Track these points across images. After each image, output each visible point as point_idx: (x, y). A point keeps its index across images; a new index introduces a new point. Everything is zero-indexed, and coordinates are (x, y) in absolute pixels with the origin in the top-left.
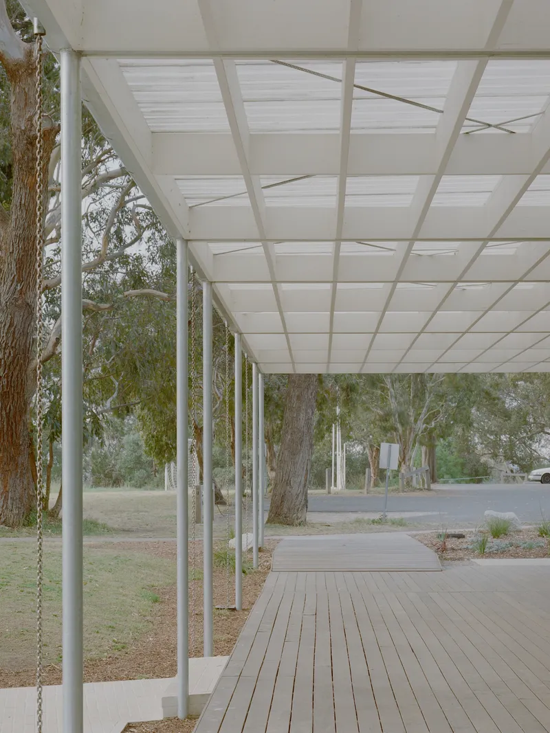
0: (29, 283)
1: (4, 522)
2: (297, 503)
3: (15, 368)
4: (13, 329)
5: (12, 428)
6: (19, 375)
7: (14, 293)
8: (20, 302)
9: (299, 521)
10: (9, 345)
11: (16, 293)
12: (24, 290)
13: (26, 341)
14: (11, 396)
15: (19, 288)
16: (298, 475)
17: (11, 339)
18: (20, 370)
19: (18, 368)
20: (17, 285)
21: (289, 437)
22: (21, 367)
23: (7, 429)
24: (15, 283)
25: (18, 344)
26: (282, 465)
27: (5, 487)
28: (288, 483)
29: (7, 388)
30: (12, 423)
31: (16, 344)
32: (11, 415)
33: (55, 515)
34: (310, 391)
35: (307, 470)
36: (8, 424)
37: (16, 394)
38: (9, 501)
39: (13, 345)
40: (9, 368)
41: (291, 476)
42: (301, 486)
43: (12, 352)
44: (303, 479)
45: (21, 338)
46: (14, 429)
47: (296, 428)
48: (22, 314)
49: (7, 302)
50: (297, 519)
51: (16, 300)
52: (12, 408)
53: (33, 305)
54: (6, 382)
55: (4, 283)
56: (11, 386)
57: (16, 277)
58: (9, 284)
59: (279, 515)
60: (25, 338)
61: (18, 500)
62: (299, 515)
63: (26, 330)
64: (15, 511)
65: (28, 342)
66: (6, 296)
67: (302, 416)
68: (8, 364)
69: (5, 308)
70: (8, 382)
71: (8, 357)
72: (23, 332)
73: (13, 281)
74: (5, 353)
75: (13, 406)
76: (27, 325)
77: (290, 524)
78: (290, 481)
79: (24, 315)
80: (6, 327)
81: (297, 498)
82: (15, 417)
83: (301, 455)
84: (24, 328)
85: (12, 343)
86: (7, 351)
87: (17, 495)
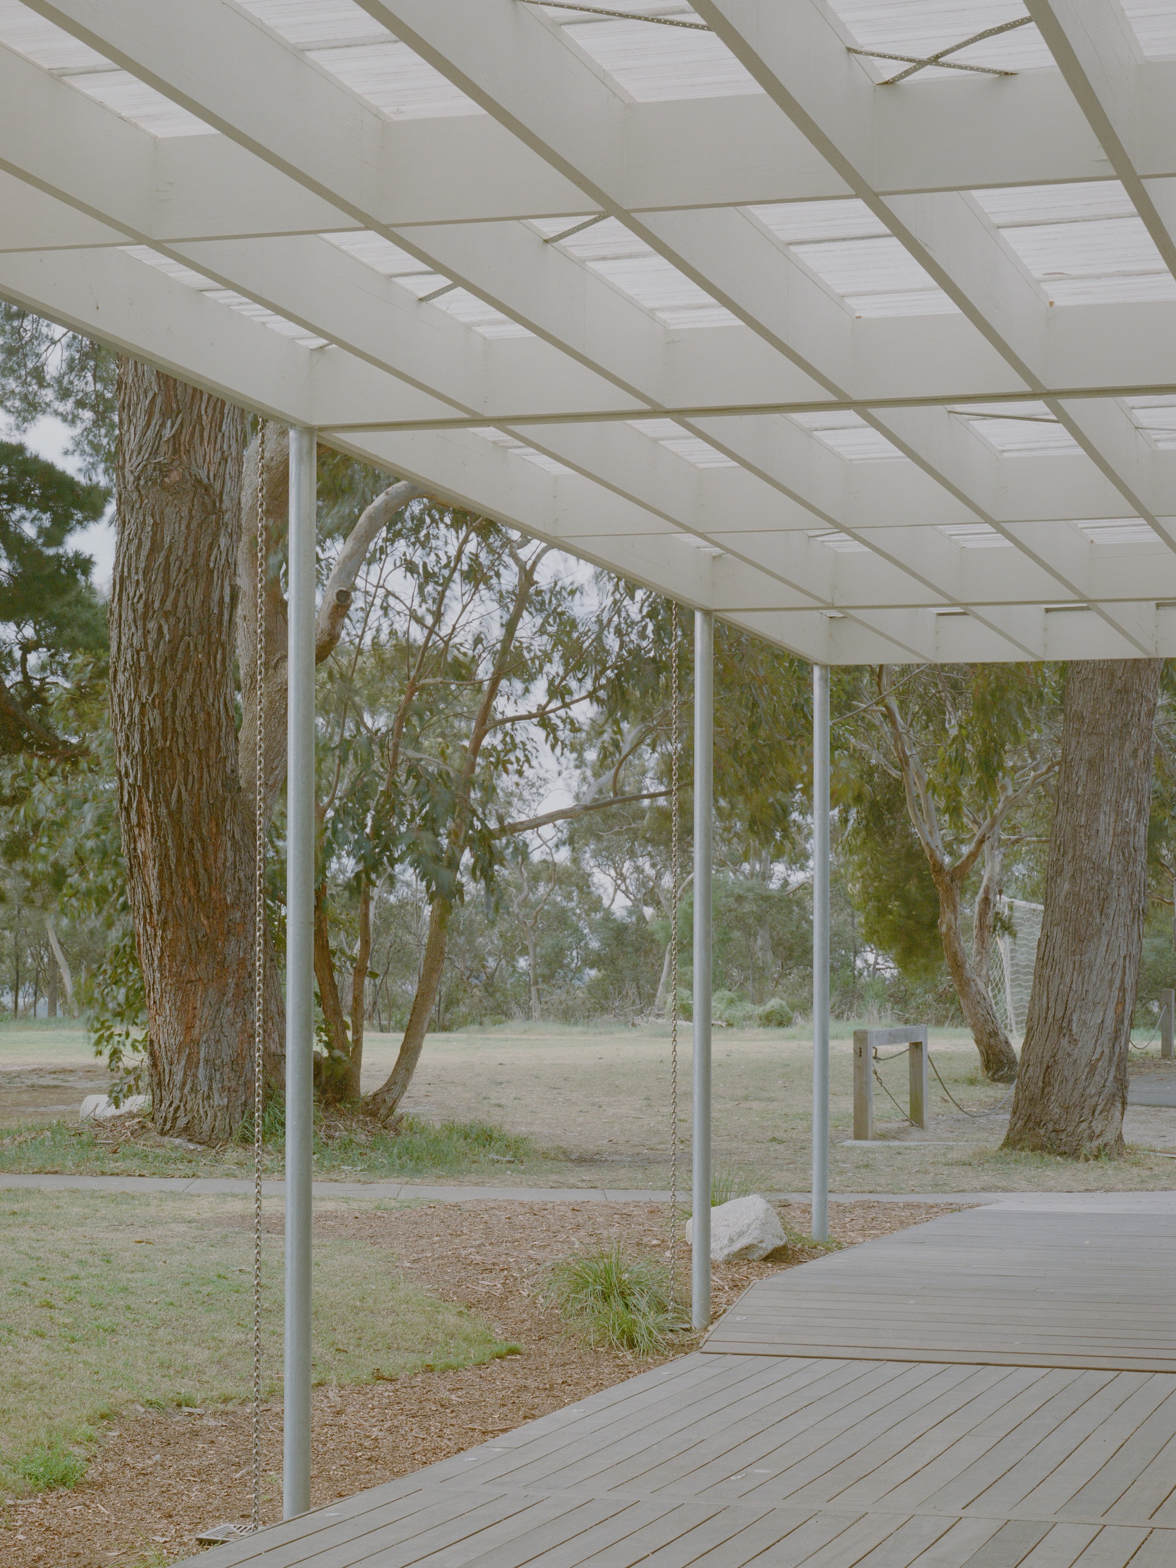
0: (200, 416)
1: (186, 1129)
2: (1092, 1090)
3: (180, 678)
4: (161, 559)
5: (191, 855)
6: (197, 701)
7: (155, 452)
8: (175, 476)
9: (1096, 1143)
10: (157, 605)
11: (163, 448)
12: (185, 437)
13: (207, 597)
14: (179, 763)
15: (167, 433)
16: (1095, 1004)
17: (158, 588)
18: (196, 683)
19: (190, 677)
20: (163, 425)
21: (1067, 886)
22: (199, 671)
23: (178, 860)
24: (156, 419)
25: (181, 603)
26: (1047, 972)
27: (189, 1028)
28: (1063, 1028)
29: (165, 739)
30: (191, 841)
31: (175, 604)
32: (186, 818)
33: (383, 1111)
34: (1129, 746)
35: (1122, 989)
36: (179, 847)
37: (192, 758)
38: (201, 1072)
39: (168, 605)
40: (164, 678)
41: (1071, 1005)
42: (1105, 1039)
43: (165, 630)
44: (1111, 1014)
45: (191, 585)
46: (198, 857)
47: (1088, 859)
48: (185, 512)
49: (139, 478)
50: (1091, 1138)
51: (163, 470)
52: (185, 796)
53: (217, 486)
54: (159, 722)
55: (130, 421)
56: (175, 731)
57: (159, 400)
58: (142, 423)
59: (1038, 1124)
60: (202, 585)
61: (227, 1070)
62: (1098, 1126)
63: (202, 562)
64: (219, 1100)
65: (216, 596)
66: (135, 461)
67: (1105, 821)
68: (157, 664)
69: (135, 496)
70: (164, 719)
71: (157, 646)
72: (194, 565)
73: (150, 413)
74: (146, 633)
75: (190, 792)
76: (204, 547)
77: (1072, 1153)
78: (1070, 1021)
79: (191, 517)
80: (144, 553)
81: (1092, 1072)
82: (196, 825)
83: (1104, 940)
84: (196, 555)
85: (163, 602)
86: (152, 625)
87: (227, 1054)
